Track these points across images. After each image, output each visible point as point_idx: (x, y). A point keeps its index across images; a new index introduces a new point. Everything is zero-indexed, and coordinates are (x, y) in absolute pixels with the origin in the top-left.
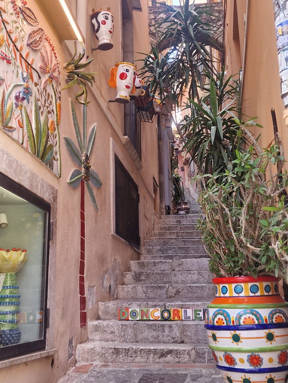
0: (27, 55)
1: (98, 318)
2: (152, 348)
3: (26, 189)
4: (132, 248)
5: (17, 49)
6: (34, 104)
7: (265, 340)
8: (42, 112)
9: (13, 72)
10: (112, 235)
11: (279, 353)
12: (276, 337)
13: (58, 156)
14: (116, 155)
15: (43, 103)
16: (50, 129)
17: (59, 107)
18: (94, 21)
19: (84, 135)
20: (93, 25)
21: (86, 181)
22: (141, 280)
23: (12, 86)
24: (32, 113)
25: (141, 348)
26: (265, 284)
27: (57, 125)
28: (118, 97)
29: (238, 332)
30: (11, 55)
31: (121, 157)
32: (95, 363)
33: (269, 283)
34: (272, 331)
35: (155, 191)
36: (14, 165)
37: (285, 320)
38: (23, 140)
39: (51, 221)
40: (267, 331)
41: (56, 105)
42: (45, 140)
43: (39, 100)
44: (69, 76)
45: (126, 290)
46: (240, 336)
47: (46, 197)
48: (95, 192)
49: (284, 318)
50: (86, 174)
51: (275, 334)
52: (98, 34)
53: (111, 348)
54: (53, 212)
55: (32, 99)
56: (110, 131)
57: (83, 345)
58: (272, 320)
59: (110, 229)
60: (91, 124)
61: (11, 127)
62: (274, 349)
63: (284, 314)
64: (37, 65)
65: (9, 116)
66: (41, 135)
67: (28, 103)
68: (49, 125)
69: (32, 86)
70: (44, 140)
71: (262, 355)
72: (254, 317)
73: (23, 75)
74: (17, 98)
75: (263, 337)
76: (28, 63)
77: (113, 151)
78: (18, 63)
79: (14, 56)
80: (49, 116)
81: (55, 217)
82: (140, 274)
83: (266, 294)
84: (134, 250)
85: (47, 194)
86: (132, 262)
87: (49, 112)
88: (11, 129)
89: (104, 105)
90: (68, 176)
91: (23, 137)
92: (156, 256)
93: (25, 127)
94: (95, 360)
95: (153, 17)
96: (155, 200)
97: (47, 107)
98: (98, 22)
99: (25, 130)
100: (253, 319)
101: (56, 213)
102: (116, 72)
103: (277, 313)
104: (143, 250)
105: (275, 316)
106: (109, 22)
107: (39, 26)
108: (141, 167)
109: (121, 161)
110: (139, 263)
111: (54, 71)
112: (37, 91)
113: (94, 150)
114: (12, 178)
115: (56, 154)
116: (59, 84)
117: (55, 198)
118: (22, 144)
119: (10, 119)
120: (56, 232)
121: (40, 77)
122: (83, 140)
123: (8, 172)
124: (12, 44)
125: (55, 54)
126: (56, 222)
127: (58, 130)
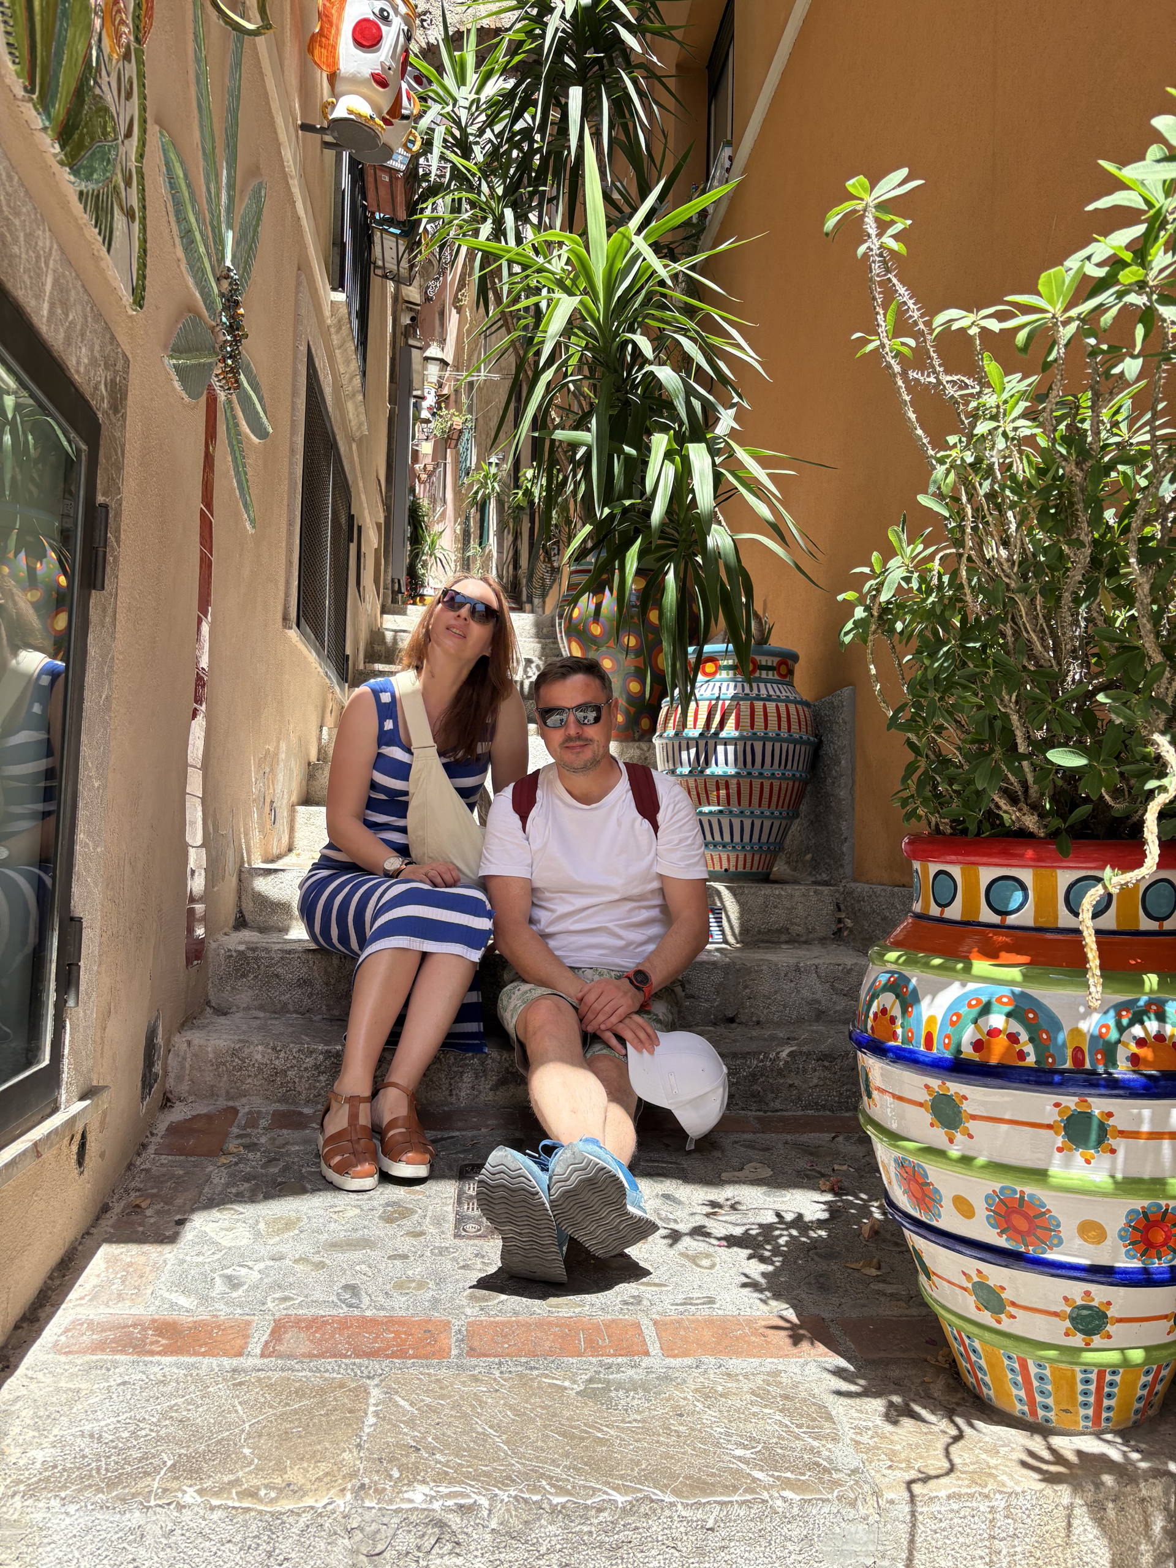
1: (241, 923)
13: (134, 199)
14: (309, 343)
21: (227, 390)
27: (138, 39)
28: (340, 113)
29: (1097, 1105)
31: (321, 362)
32: (243, 1108)
35: (379, 526)
39: (99, 497)
46: (1110, 1121)
47: (78, 364)
50: (231, 356)
54: (108, 458)
57: (197, 1037)
77: (304, 325)
81: (114, 487)
89: (285, 133)
94: (243, 1094)
96: (376, 554)
101: (119, 468)
102: (339, 14)
115: (128, 183)
117: (118, 396)
120: (116, 560)
127: (140, 63)
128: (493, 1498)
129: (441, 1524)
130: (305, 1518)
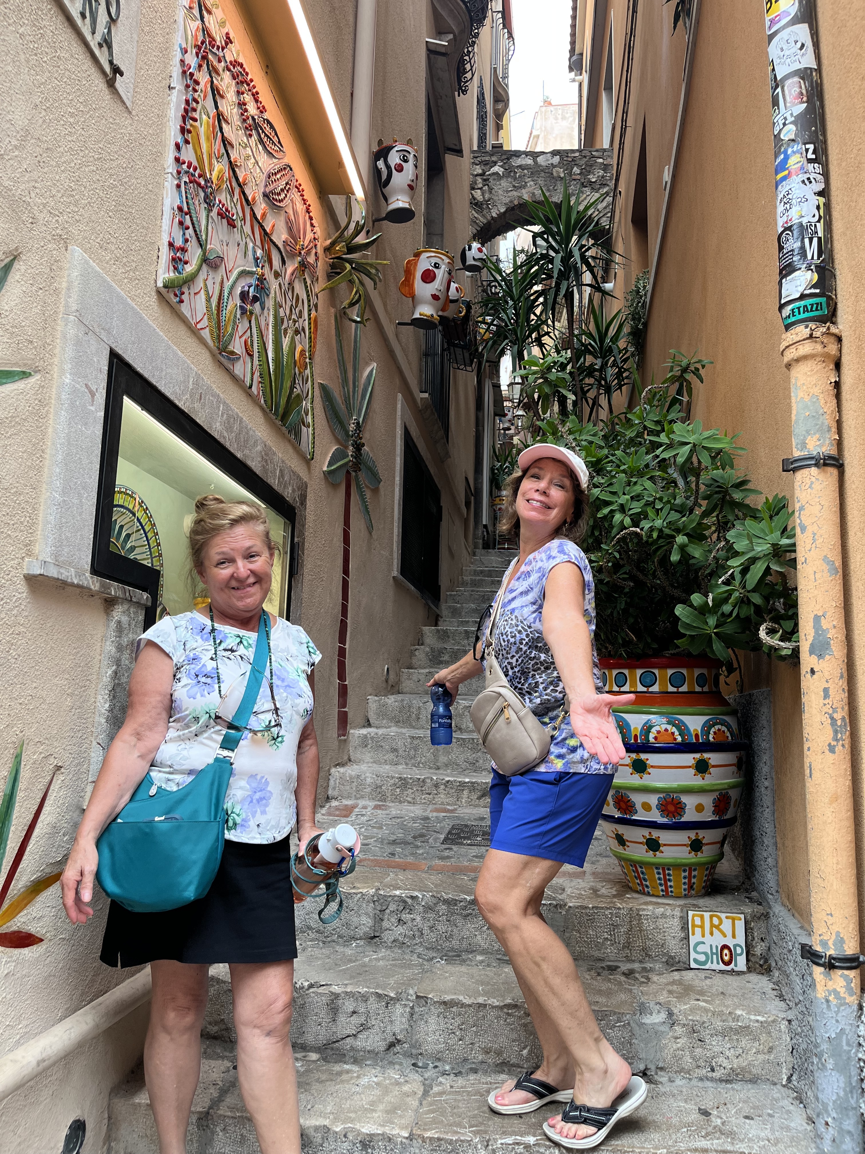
0: (264, 215)
1: (368, 724)
2: (467, 780)
3: (255, 474)
4: (427, 604)
5: (247, 200)
6: (272, 312)
7: (693, 771)
8: (286, 330)
9: (239, 245)
10: (394, 577)
11: (715, 795)
12: (713, 766)
13: (309, 419)
14: (405, 427)
15: (288, 312)
16: (298, 364)
17: (314, 323)
18: (381, 164)
19: (354, 384)
20: (377, 172)
21: (355, 471)
22: (441, 662)
23: (235, 273)
24: (268, 329)
25: (447, 779)
26: (697, 672)
27: (310, 359)
28: (417, 315)
29: (643, 756)
30: (236, 210)
31: (414, 433)
32: (361, 803)
33: (705, 671)
34: (706, 755)
35: (468, 504)
36: (236, 427)
37: (730, 738)
38: (252, 380)
39: (296, 540)
40: (698, 756)
41: (310, 319)
42: (289, 384)
43: (281, 306)
44: (333, 266)
45: (415, 678)
46: (648, 762)
47: (288, 493)
48: (368, 495)
49: (728, 734)
50: (355, 458)
51: (712, 762)
52: (386, 190)
53: (393, 777)
54: (299, 523)
55: (270, 303)
56: (397, 381)
57: (342, 770)
58: (708, 737)
59: (391, 565)
60: (367, 364)
61: (232, 353)
62: (708, 788)
63: (729, 727)
64: (281, 236)
65: (230, 329)
66: (283, 374)
67: (263, 309)
68: (297, 355)
69: (269, 276)
70: (287, 384)
71: (685, 799)
72: (674, 730)
73: (255, 252)
74: (244, 296)
75: (690, 767)
76: (264, 230)
77: (402, 419)
78: (247, 229)
79: (241, 215)
80: (298, 338)
81: (302, 534)
82: (441, 652)
83: (698, 689)
84: (430, 607)
85: (290, 490)
86: (426, 629)
87: (297, 332)
88: (233, 357)
89: (389, 330)
90: (325, 459)
91: (253, 374)
92: (468, 622)
93: (256, 355)
94: (362, 797)
95: (480, 171)
96: (466, 521)
97: (295, 321)
98: (388, 167)
99: (256, 362)
100: (673, 734)
101: (303, 526)
102: (415, 269)
103: (717, 724)
104: (444, 609)
105: (713, 730)
106: (409, 167)
107: (286, 161)
108: (447, 455)
109: (415, 440)
110: (438, 631)
111: (308, 253)
112: (278, 287)
113: (371, 414)
114: (232, 451)
115: (307, 415)
116: (315, 279)
117: (303, 498)
118: (251, 387)
119: (231, 335)
120: (303, 561)
121: (284, 262)
122: (351, 394)
123: (224, 438)
124: (237, 191)
125: (311, 218)
126: (303, 544)
127: (311, 368)
128: (424, 895)
129: (405, 902)
130: (359, 896)
